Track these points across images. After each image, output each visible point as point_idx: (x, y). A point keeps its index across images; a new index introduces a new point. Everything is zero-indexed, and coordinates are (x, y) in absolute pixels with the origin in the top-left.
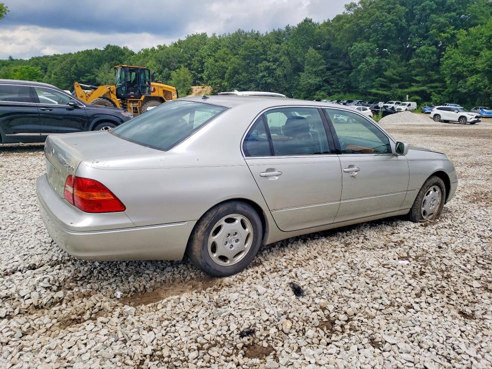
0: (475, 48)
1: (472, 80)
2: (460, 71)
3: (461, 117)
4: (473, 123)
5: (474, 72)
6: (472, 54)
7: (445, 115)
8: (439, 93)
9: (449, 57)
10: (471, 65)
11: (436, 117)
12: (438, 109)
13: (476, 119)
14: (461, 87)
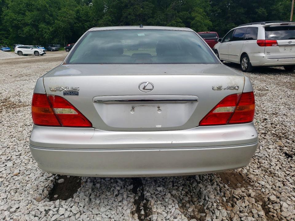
0: (20, 10)
1: (26, 29)
2: (17, 24)
3: (35, 52)
4: (42, 55)
5: (26, 24)
6: (20, 13)
7: (25, 51)
8: (7, 38)
9: (6, 15)
10: (22, 20)
11: (19, 53)
12: (19, 47)
13: (44, 52)
14: (20, 34)
